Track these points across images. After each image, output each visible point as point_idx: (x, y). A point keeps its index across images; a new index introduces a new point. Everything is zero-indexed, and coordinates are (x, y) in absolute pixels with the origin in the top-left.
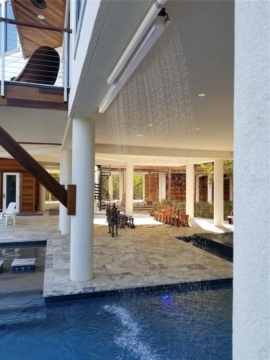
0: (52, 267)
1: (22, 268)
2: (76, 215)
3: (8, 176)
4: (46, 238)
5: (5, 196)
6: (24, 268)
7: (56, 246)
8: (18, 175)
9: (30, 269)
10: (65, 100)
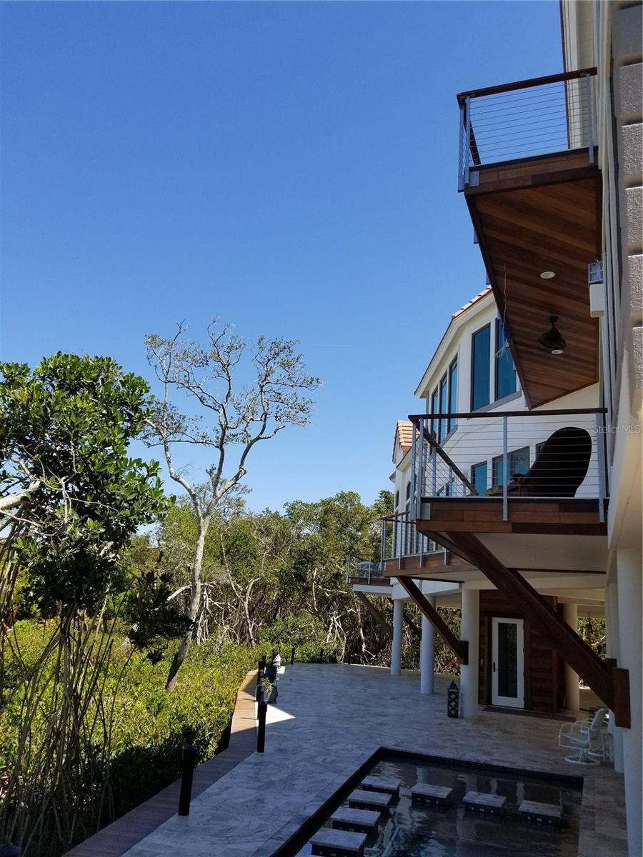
0: (594, 830)
1: (538, 819)
2: (632, 727)
3: (500, 625)
4: (582, 773)
5: (497, 667)
6: (541, 820)
7: (603, 793)
8: (520, 623)
9: (552, 824)
10: (602, 520)
